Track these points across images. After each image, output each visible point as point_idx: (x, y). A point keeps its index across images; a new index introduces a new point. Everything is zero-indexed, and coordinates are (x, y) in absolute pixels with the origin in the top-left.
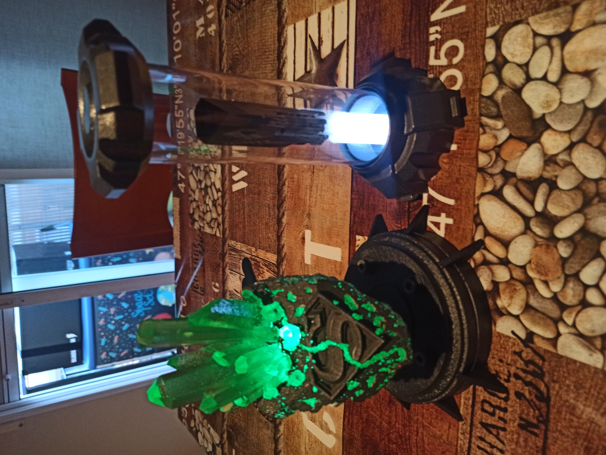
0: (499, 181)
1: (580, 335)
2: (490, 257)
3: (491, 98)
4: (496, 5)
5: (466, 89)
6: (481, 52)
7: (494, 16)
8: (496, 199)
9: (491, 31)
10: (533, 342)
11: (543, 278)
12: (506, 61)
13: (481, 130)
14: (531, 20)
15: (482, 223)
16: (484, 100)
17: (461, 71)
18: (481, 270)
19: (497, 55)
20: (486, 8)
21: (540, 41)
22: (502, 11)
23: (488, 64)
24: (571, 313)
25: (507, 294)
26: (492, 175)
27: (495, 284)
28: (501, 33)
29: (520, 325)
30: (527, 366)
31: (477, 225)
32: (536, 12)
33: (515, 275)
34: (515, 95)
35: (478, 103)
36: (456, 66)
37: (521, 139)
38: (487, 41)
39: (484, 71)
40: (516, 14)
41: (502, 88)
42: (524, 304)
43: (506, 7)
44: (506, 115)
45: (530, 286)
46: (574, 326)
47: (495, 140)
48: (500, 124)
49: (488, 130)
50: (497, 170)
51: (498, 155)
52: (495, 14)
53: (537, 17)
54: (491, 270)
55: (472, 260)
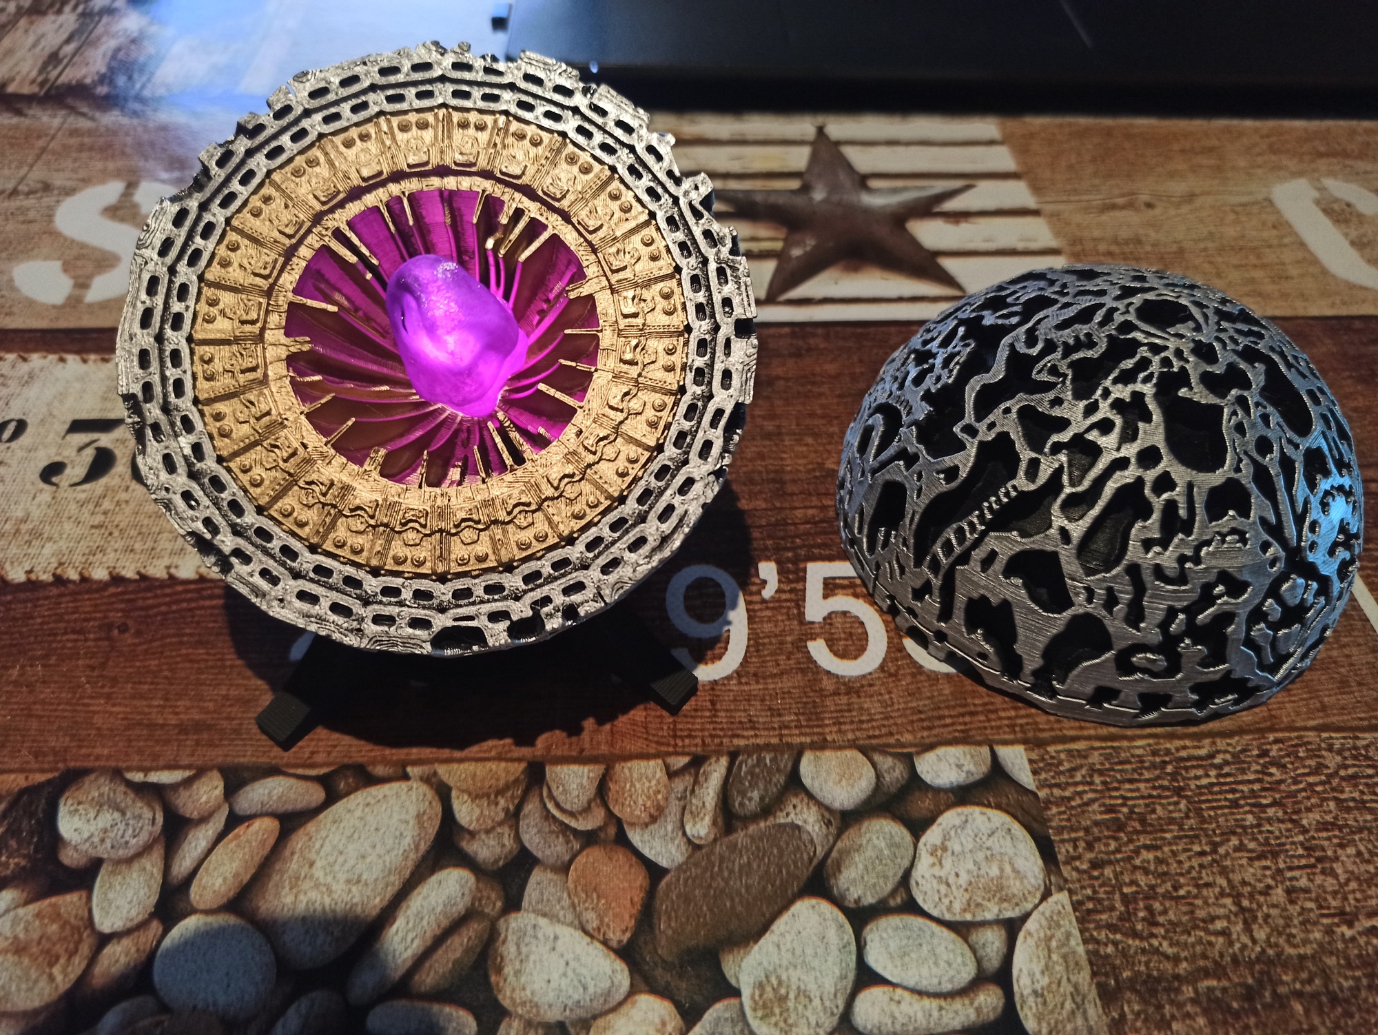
0: (486, 849)
2: (197, 842)
3: (794, 783)
4: (1101, 773)
5: (821, 692)
6: (946, 733)
7: (1067, 765)
8: (423, 847)
9: (1016, 759)
12: (917, 828)
13: (682, 761)
14: (1060, 899)
15: (332, 798)
16: (786, 761)
17: (882, 667)
19: (937, 790)
20: (1089, 738)
21: (992, 941)
22: (1080, 794)
23: (909, 760)
26: (514, 817)
28: (1013, 796)
31: (324, 781)
32: (1083, 916)
34: (805, 873)
35: (774, 741)
36: (895, 649)
37: (646, 916)
38: (985, 750)
39: (883, 750)
40: (1075, 841)
41: (828, 824)
43: (1095, 806)
44: (733, 847)
47: (645, 817)
48: (701, 828)
49: (680, 785)
50: (532, 837)
51: (589, 839)
52: (1072, 771)
53: (1070, 924)
54: (146, 849)
55: (187, 773)
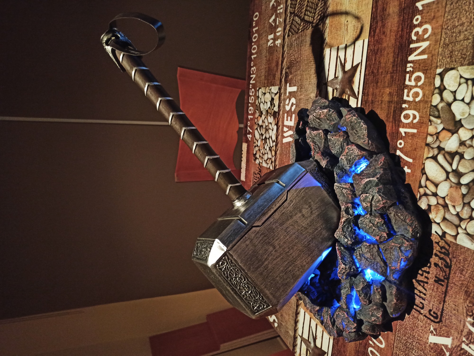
0: (436, 152)
1: (468, 234)
2: (428, 192)
3: (436, 107)
4: (443, 57)
5: (424, 100)
6: (433, 81)
7: (441, 63)
8: (434, 161)
9: (439, 71)
10: (445, 237)
11: (453, 204)
12: (445, 89)
13: (429, 123)
14: (459, 68)
15: (425, 173)
16: (432, 107)
17: (422, 90)
18: (423, 198)
19: (441, 85)
20: (438, 58)
21: (463, 80)
22: (445, 62)
23: (436, 88)
24: (464, 223)
25: (435, 212)
26: (433, 148)
27: (429, 206)
28: (444, 73)
29: (440, 228)
30: (442, 250)
31: (423, 174)
32: (462, 65)
33: (439, 202)
34: (448, 107)
35: (429, 109)
36: (419, 87)
37: (449, 130)
38: (437, 76)
39: (433, 92)
40: (452, 64)
41: (442, 102)
42: (442, 217)
43: (447, 60)
44: (443, 117)
45: (446, 208)
46: (465, 229)
47: (436, 129)
48: (439, 121)
49: (433, 124)
50: (435, 145)
51: (437, 138)
52: (442, 62)
53: (463, 68)
54: (428, 198)
55: (418, 193)
